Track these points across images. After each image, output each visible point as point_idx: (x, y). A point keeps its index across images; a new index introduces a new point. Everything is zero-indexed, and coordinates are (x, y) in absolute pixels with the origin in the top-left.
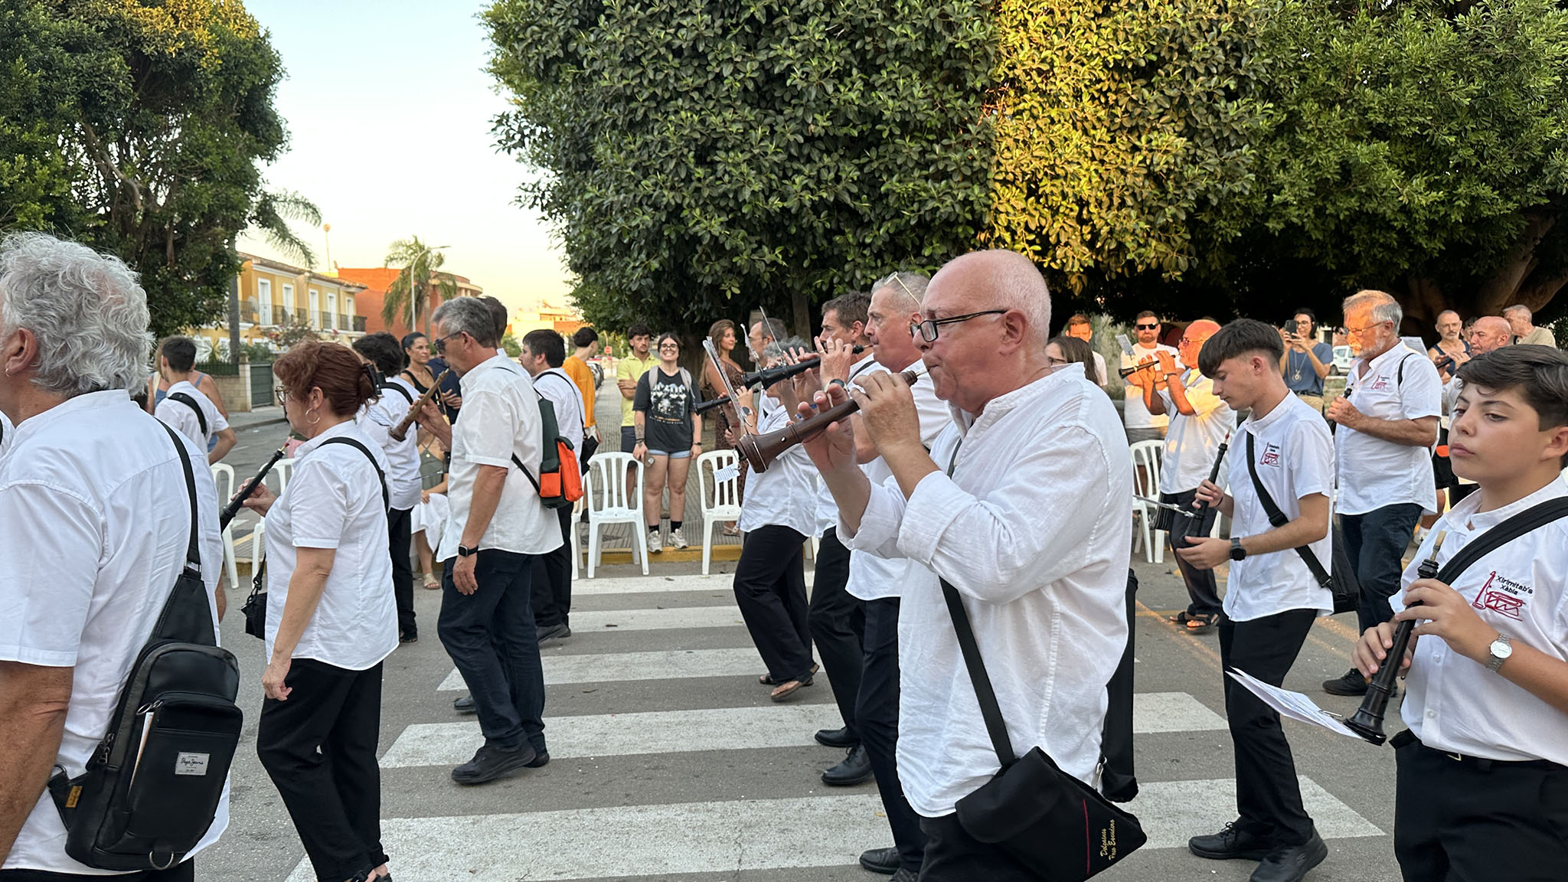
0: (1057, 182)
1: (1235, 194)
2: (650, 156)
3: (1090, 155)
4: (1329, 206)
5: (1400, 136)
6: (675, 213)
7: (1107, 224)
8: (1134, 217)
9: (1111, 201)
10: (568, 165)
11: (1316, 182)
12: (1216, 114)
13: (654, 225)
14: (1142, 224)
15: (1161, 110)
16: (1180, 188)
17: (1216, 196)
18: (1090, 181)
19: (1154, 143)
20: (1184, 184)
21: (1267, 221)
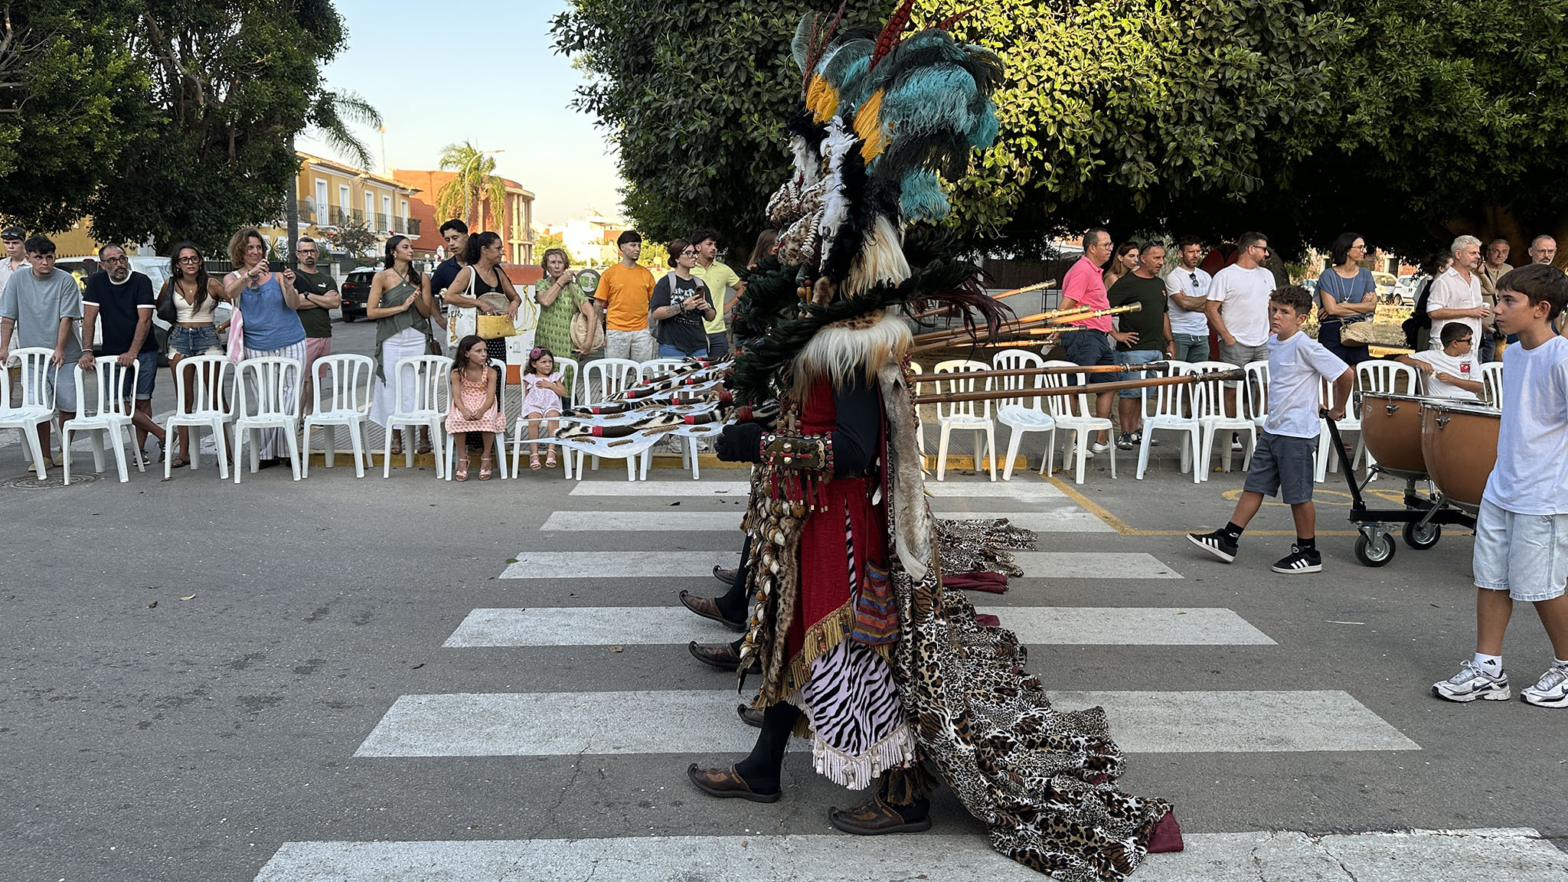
0: (1125, 95)
1: (1308, 112)
2: (710, 59)
3: (1160, 67)
4: (1406, 125)
5: (1486, 53)
6: (733, 119)
7: (1174, 140)
8: (1202, 132)
9: (1179, 115)
10: (627, 67)
11: (1395, 101)
12: (1293, 27)
13: (712, 131)
14: (1211, 142)
15: (1237, 22)
16: (1251, 104)
17: (1288, 114)
18: (1159, 94)
19: (1227, 57)
20: (1256, 100)
21: (1340, 142)
